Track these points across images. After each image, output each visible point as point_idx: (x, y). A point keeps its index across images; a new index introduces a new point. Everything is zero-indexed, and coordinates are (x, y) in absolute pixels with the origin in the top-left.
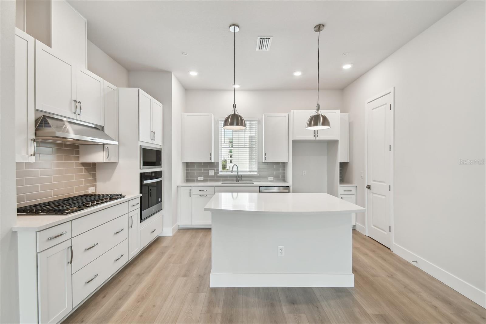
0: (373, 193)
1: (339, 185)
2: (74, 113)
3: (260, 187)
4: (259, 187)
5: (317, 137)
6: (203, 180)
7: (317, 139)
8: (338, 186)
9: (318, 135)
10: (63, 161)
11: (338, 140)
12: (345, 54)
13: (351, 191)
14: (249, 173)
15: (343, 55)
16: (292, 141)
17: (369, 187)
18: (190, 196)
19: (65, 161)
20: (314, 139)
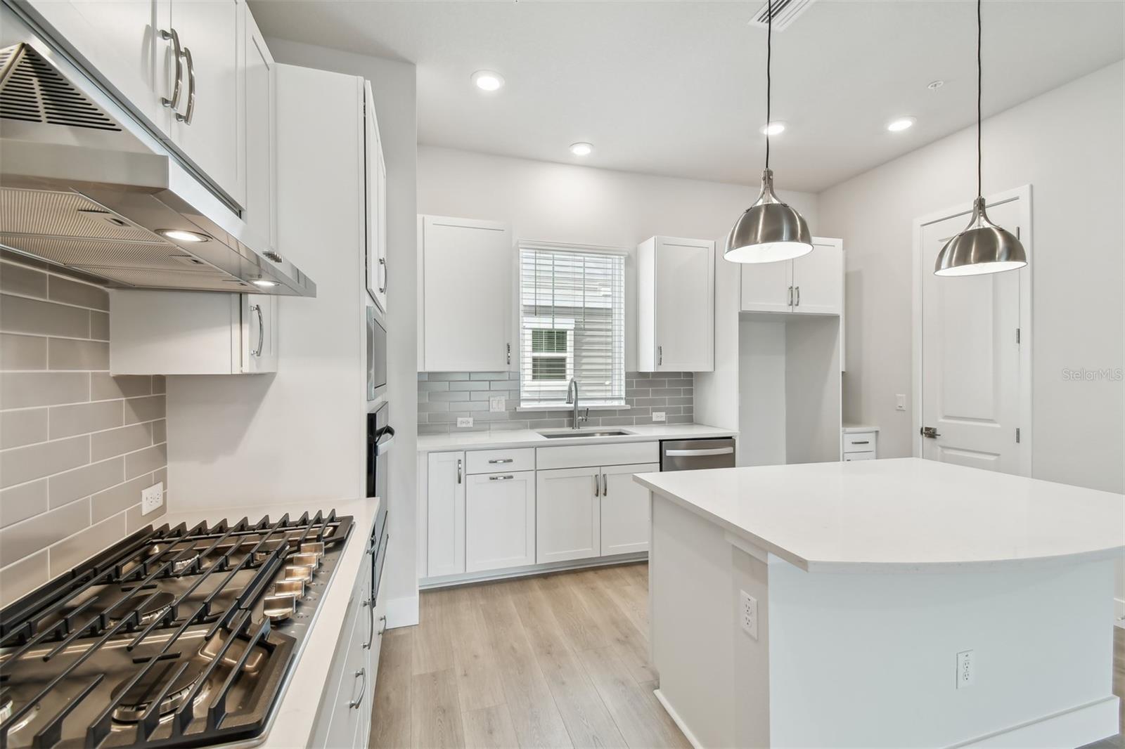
0: (943, 447)
1: (841, 428)
2: (165, 101)
3: (661, 441)
4: (658, 443)
5: (797, 305)
6: (471, 425)
7: (797, 310)
8: (839, 431)
9: (798, 302)
10: (45, 369)
11: (839, 316)
12: (935, 85)
13: (868, 442)
14: (603, 401)
15: (929, 87)
16: (739, 313)
17: (930, 433)
18: (460, 482)
19: (50, 369)
20: (789, 310)
